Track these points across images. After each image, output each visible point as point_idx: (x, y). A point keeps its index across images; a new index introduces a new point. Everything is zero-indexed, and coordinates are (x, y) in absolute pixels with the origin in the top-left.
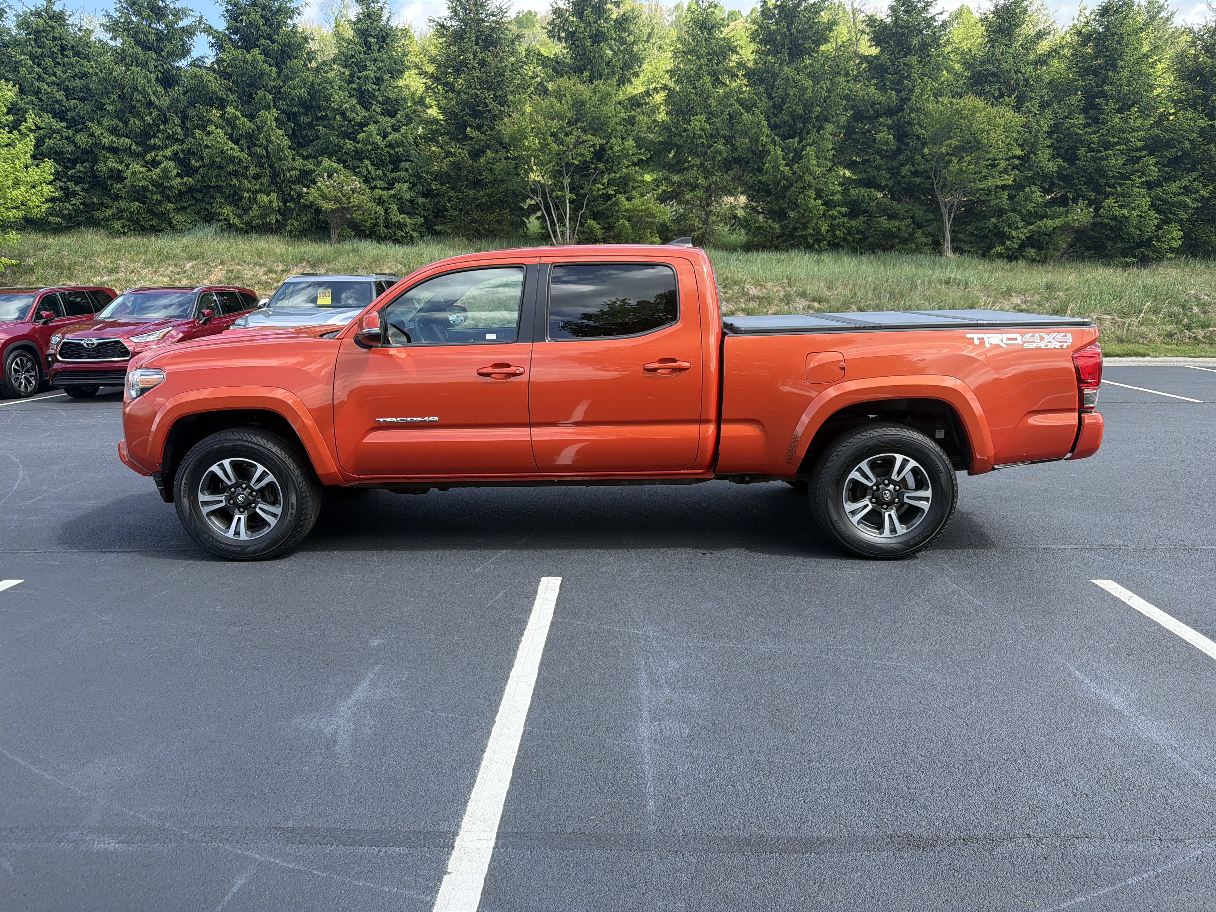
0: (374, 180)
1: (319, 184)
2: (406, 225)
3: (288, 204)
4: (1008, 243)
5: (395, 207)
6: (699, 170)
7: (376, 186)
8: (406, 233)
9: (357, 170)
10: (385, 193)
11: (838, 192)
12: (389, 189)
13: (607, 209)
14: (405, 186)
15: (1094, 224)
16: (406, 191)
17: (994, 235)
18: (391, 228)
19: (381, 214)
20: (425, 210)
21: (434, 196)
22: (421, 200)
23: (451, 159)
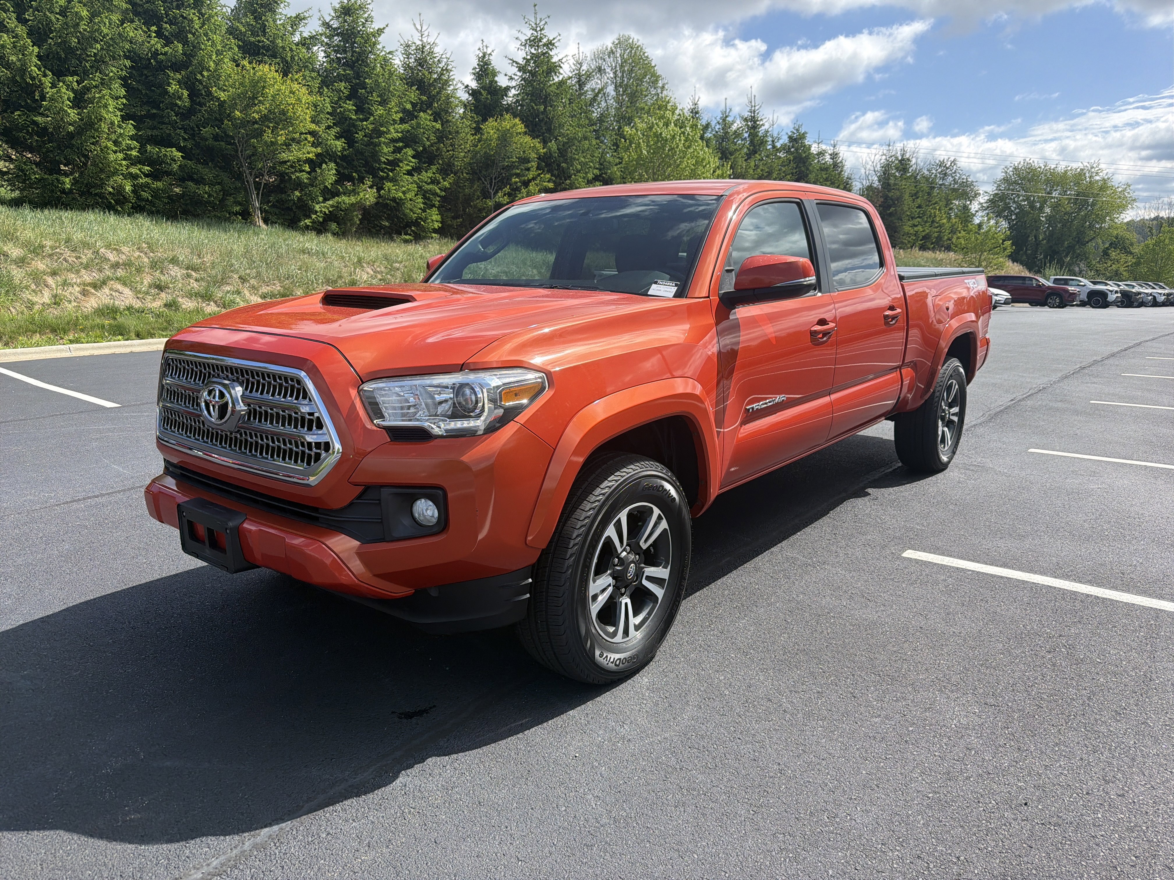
4: (314, 216)
15: (377, 204)
17: (298, 208)
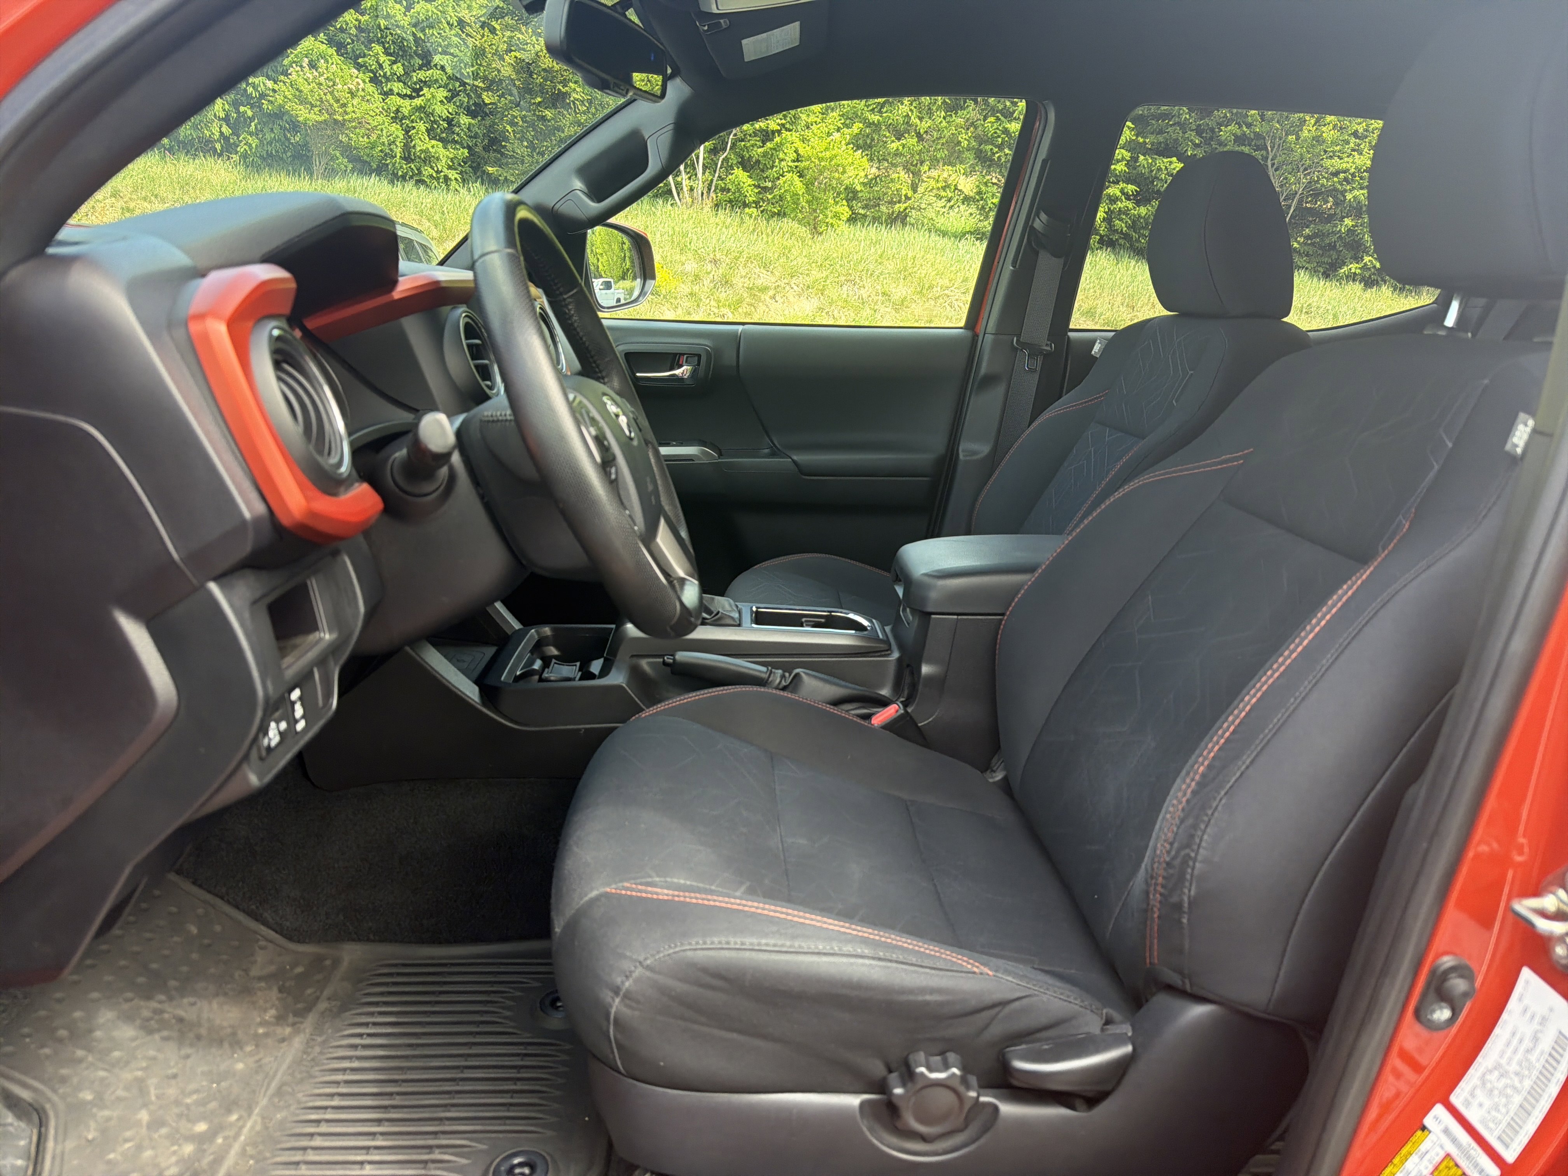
0: (388, 80)
1: (294, 76)
2: (438, 159)
3: (242, 109)
5: (422, 127)
6: (911, 104)
7: (391, 90)
8: (438, 172)
9: (360, 60)
10: (407, 102)
11: (1123, 159)
12: (411, 97)
13: (765, 155)
14: (442, 94)
16: (441, 102)
17: (1347, 245)
18: (413, 161)
19: (397, 137)
20: (470, 137)
21: (486, 115)
22: (465, 120)
23: (518, 54)
